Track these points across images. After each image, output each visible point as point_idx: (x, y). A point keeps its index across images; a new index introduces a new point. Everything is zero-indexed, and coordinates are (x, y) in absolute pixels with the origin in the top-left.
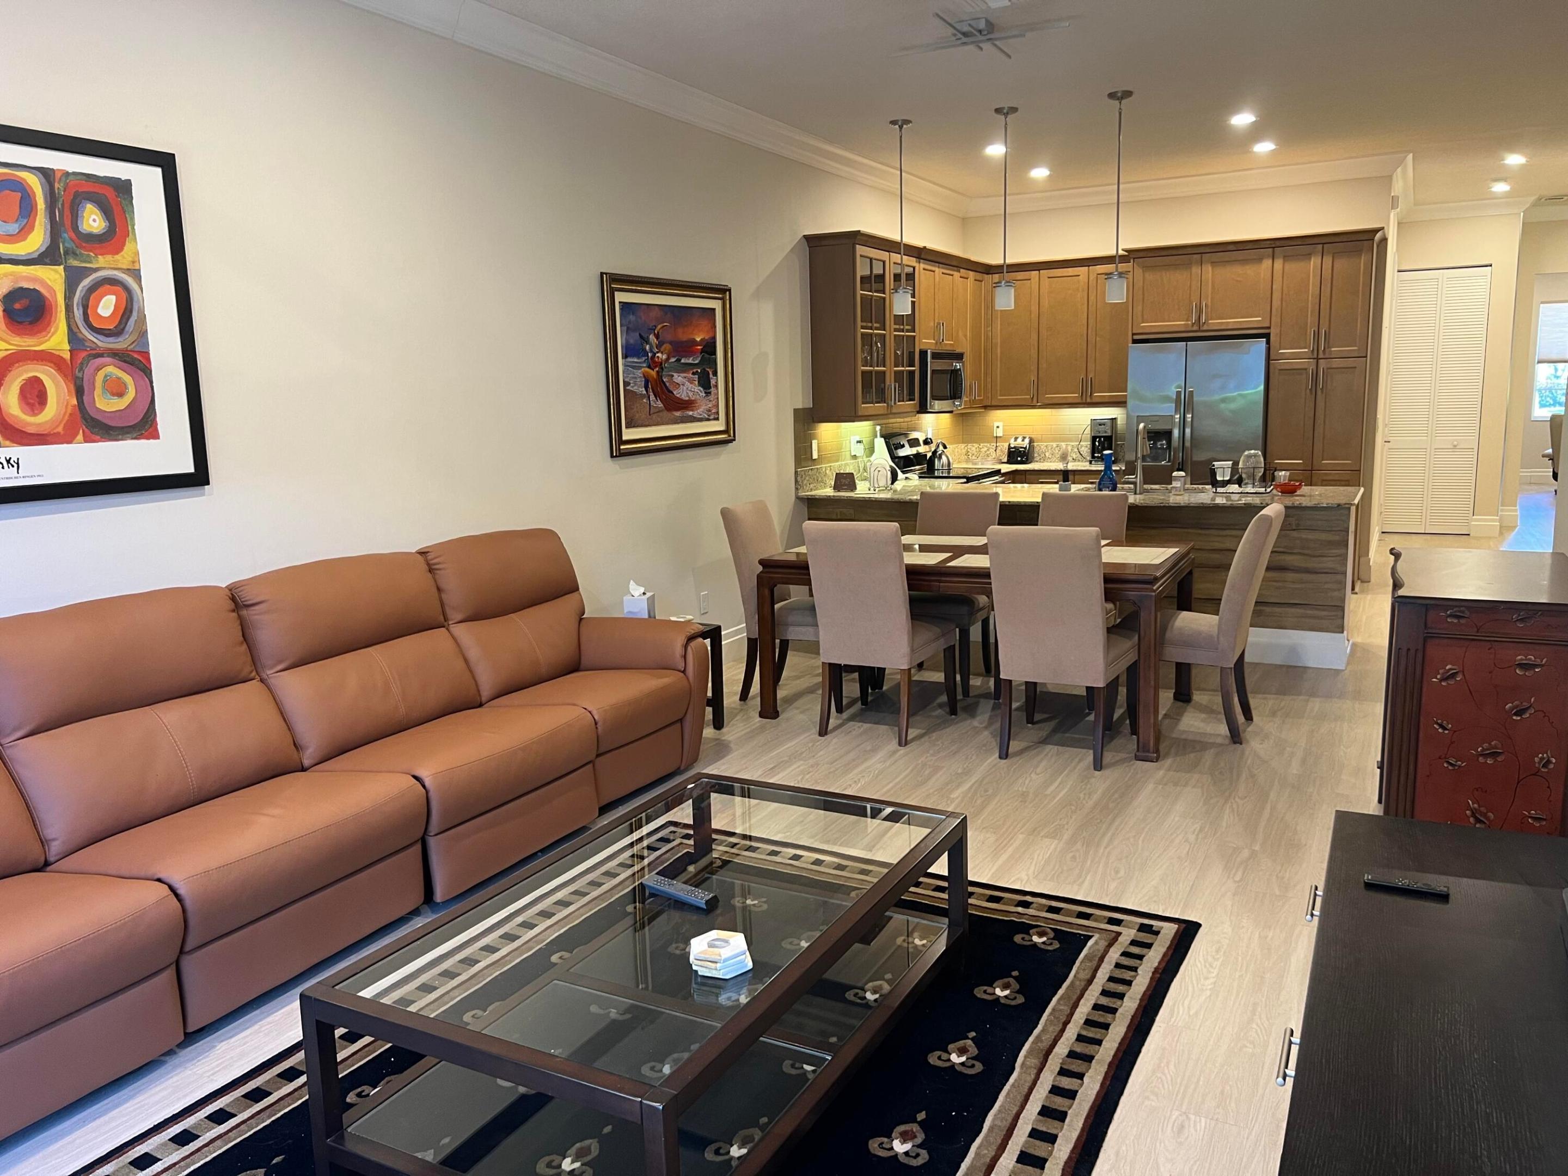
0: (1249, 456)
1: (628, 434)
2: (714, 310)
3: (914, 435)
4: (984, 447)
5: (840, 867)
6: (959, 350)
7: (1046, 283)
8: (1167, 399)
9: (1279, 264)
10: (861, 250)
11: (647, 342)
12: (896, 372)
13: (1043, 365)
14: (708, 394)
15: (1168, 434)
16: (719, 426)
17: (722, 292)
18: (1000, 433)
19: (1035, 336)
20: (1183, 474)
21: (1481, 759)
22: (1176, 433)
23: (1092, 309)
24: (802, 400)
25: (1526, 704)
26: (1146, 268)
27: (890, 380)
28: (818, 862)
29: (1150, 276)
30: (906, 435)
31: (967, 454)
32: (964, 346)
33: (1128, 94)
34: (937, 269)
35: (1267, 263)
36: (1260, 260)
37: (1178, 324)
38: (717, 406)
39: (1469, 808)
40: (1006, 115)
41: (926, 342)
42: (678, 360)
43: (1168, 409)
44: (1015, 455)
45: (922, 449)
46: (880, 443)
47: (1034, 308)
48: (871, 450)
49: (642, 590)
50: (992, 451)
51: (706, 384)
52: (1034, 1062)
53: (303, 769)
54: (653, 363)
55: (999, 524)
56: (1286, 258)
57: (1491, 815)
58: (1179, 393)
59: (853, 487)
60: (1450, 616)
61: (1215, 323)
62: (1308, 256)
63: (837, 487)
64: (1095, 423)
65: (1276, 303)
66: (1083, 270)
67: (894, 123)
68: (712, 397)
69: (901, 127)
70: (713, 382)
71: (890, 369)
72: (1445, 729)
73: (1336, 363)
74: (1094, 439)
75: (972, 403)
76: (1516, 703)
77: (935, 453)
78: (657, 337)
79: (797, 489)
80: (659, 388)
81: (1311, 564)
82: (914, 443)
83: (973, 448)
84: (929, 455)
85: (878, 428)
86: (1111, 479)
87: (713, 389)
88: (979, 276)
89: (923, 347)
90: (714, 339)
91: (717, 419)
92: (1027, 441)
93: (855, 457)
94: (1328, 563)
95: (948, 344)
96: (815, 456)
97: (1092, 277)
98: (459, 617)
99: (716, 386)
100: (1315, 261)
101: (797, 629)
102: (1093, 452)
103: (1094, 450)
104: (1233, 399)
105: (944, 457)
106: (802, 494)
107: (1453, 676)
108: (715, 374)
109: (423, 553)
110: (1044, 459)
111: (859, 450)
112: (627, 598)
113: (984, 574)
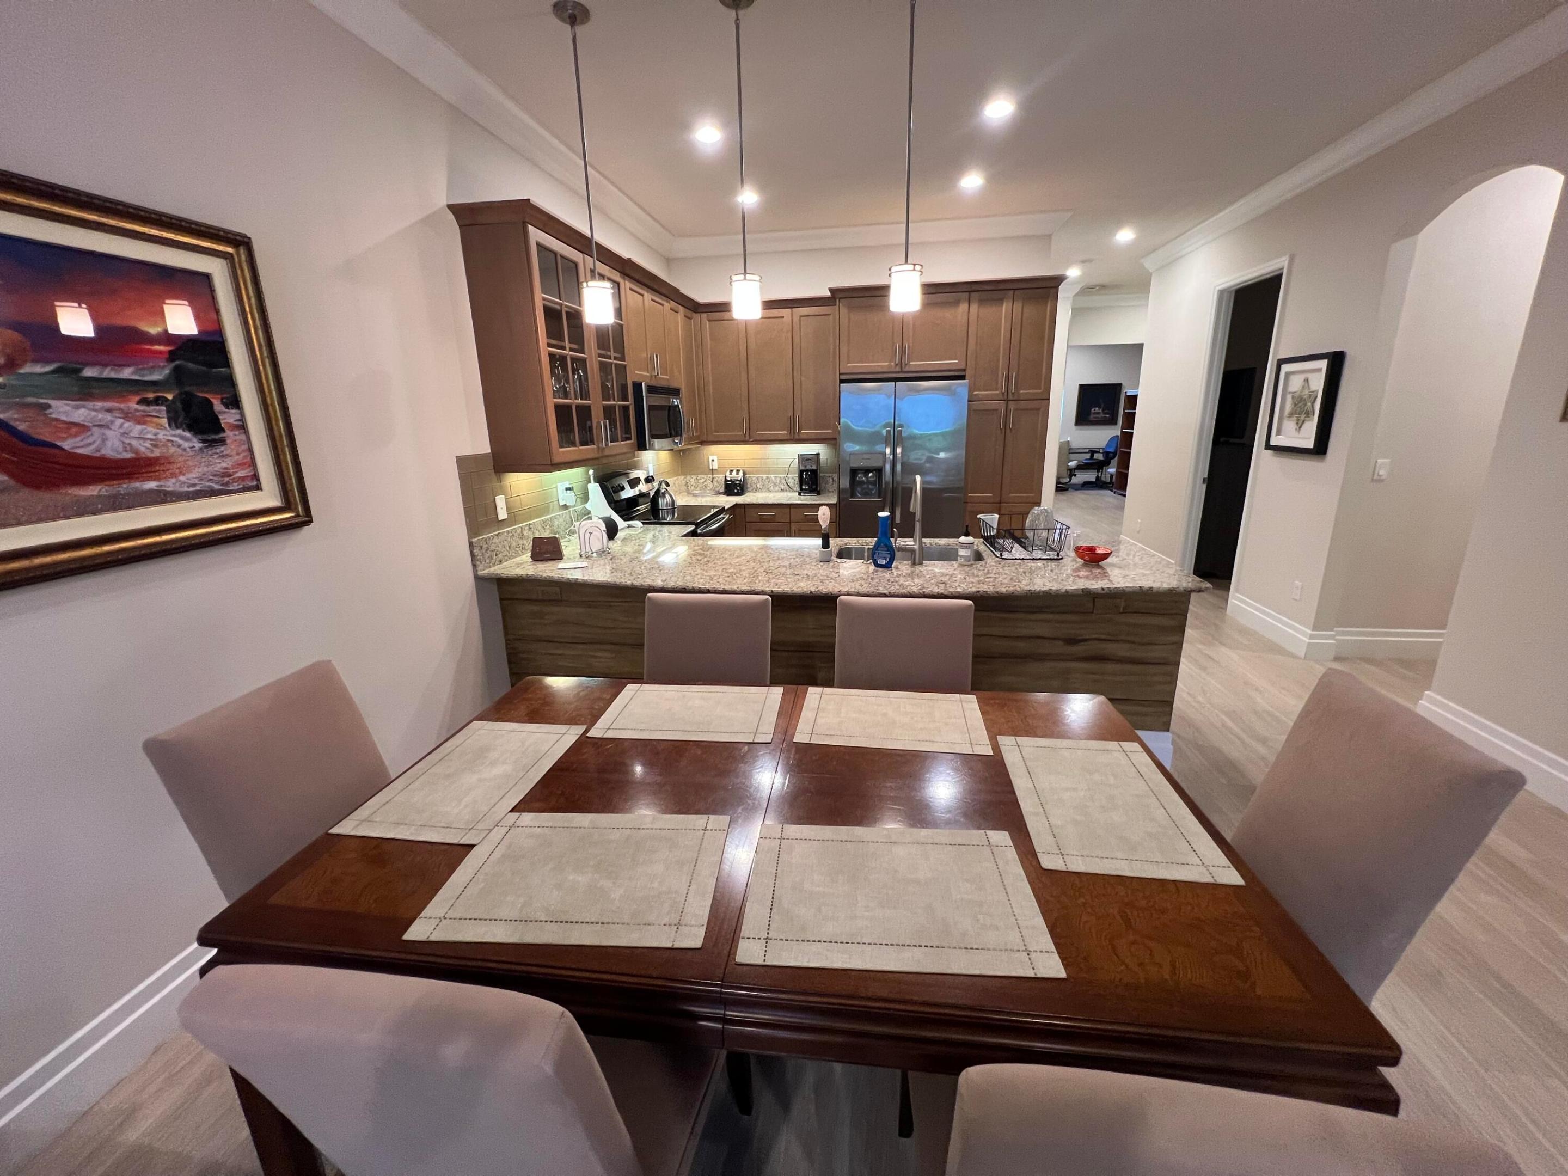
3: (634, 474)
6: (674, 385)
9: (974, 308)
10: (536, 235)
12: (604, 406)
13: (753, 404)
14: (212, 442)
15: (878, 471)
19: (744, 375)
22: (887, 469)
23: (797, 349)
26: (851, 308)
27: (597, 416)
29: (855, 316)
31: (686, 484)
32: (679, 381)
34: (646, 294)
35: (963, 307)
36: (957, 303)
37: (883, 365)
41: (638, 373)
44: (731, 488)
45: (643, 487)
46: (595, 489)
47: (743, 348)
48: (585, 498)
50: (709, 482)
56: (982, 302)
58: (889, 432)
59: (557, 554)
61: (917, 364)
62: (1000, 301)
63: (534, 560)
64: (803, 458)
65: (972, 346)
66: (786, 312)
71: (596, 403)
73: (1022, 405)
74: (801, 472)
75: (690, 440)
77: (658, 491)
79: (476, 569)
81: (1139, 653)
82: (634, 483)
83: (692, 479)
84: (652, 494)
85: (591, 472)
88: (689, 313)
89: (636, 380)
92: (741, 474)
93: (565, 507)
94: (1156, 653)
95: (664, 379)
96: (502, 515)
97: (796, 319)
100: (1005, 307)
102: (801, 484)
103: (801, 481)
106: (483, 572)
108: (234, 402)
110: (756, 492)
111: (569, 499)
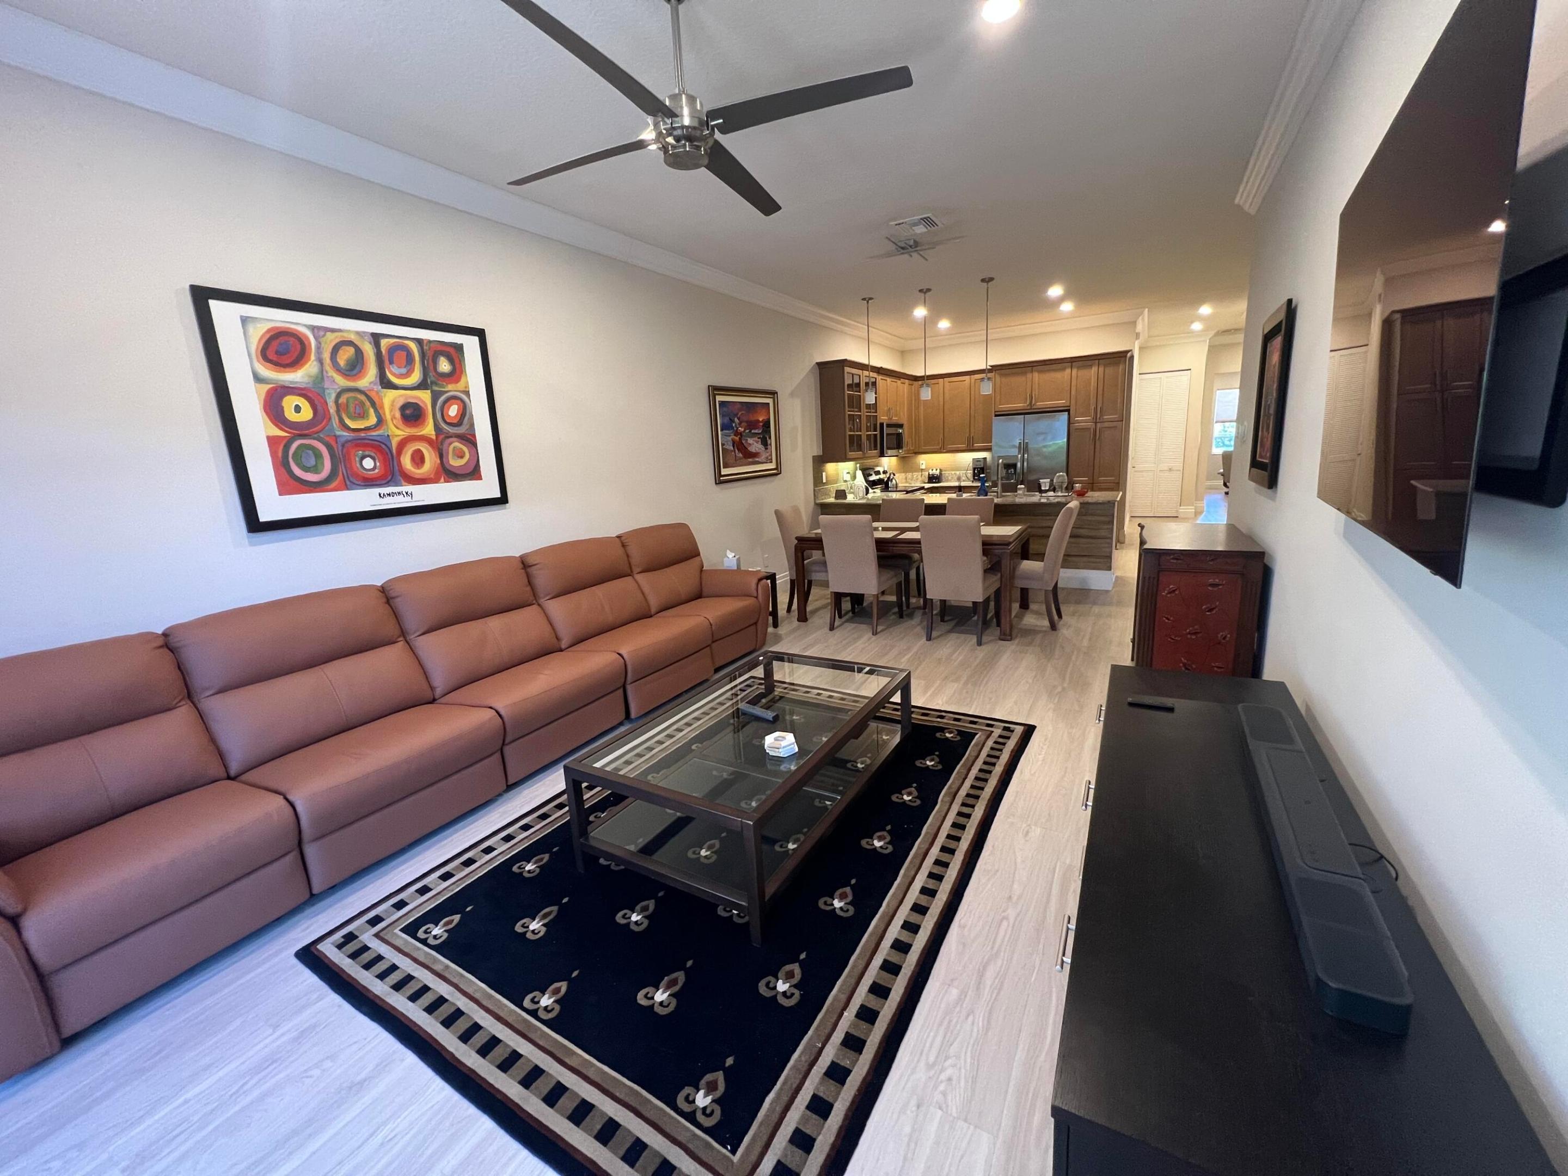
0: (1060, 476)
1: (724, 471)
2: (768, 404)
3: (877, 469)
4: (915, 474)
5: (843, 699)
6: (900, 422)
7: (947, 385)
8: (1014, 446)
9: (1075, 371)
10: (847, 369)
11: (733, 421)
12: (867, 435)
13: (946, 430)
14: (766, 449)
15: (1014, 466)
16: (773, 466)
17: (773, 394)
18: (923, 467)
19: (942, 414)
20: (1023, 486)
21: (1189, 636)
22: (1019, 465)
23: (973, 398)
24: (817, 450)
25: (1213, 606)
26: (1001, 375)
27: (864, 438)
28: (830, 697)
29: (1003, 379)
30: (873, 469)
31: (906, 478)
32: (904, 420)
33: (991, 279)
34: (888, 379)
35: (1068, 371)
36: (1064, 369)
37: (1020, 405)
38: (771, 455)
39: (1181, 661)
40: (925, 293)
41: (883, 418)
42: (750, 431)
43: (1014, 452)
44: (932, 479)
45: (882, 476)
46: (859, 474)
47: (941, 399)
48: (854, 477)
49: (733, 554)
50: (919, 477)
51: (765, 443)
52: (948, 799)
53: (561, 650)
54: (737, 433)
55: (925, 514)
56: (1079, 368)
57: (1194, 666)
58: (1020, 443)
59: (845, 497)
60: (1173, 559)
61: (1040, 404)
62: (1091, 366)
63: (836, 498)
64: (976, 461)
65: (1073, 392)
66: (967, 378)
67: (864, 299)
68: (768, 450)
69: (868, 302)
70: (769, 442)
71: (864, 434)
72: (1168, 619)
73: (1106, 424)
74: (974, 469)
75: (908, 452)
76: (1209, 605)
77: (889, 478)
78: (739, 419)
79: (815, 499)
80: (740, 446)
81: (1093, 533)
82: (878, 473)
83: (909, 475)
84: (886, 479)
85: (858, 465)
86: (985, 490)
87: (769, 447)
88: (911, 382)
89: (882, 421)
90: (769, 419)
91: (771, 462)
92: (938, 471)
93: (846, 481)
94: (1103, 533)
95: (895, 419)
96: (824, 481)
97: (973, 381)
98: (639, 570)
99: (771, 445)
100: (1094, 369)
101: (817, 574)
102: (974, 476)
103: (974, 475)
104: (1050, 446)
105: (894, 481)
106: (818, 501)
107: (1174, 591)
108: (770, 438)
109: (619, 537)
110: (947, 481)
111: (848, 477)
112: (726, 559)
113: (917, 542)
